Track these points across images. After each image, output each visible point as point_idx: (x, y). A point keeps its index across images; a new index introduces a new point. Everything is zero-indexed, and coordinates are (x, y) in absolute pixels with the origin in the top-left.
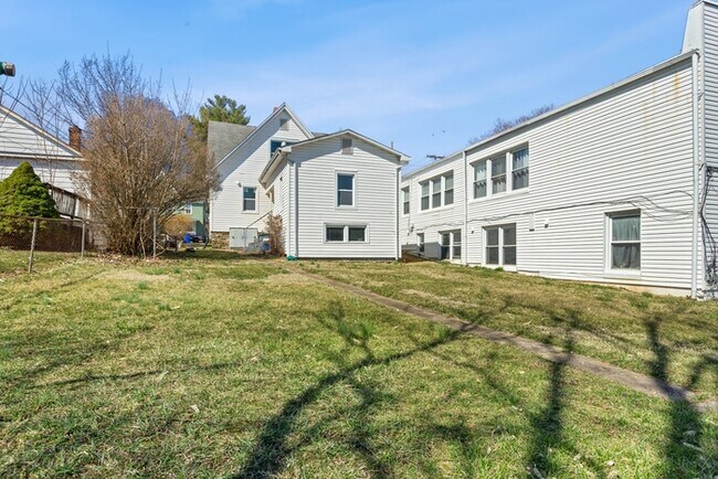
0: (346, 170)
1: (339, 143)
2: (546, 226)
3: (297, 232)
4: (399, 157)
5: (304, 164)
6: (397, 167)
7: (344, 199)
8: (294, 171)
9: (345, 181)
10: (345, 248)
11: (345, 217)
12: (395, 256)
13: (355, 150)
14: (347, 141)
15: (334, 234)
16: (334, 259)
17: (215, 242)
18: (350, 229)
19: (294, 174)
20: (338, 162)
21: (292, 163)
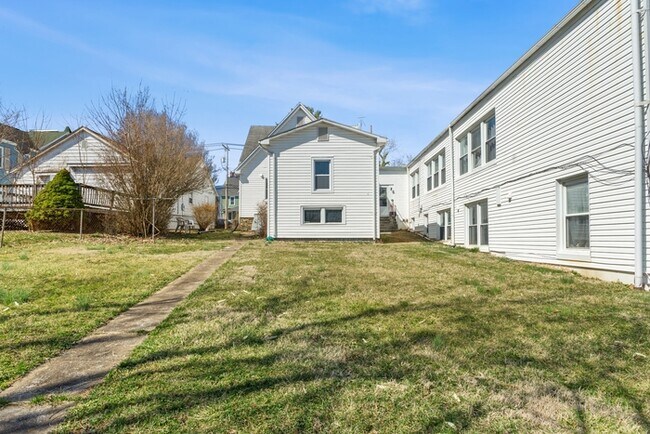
0: (322, 156)
1: (316, 131)
2: (510, 200)
3: (276, 215)
4: (376, 139)
5: (284, 155)
6: (374, 149)
7: (321, 182)
8: (273, 161)
9: (322, 167)
10: (322, 230)
11: (322, 200)
12: (373, 237)
13: (332, 137)
14: (323, 130)
15: (311, 216)
16: (311, 239)
17: (243, 226)
18: (328, 212)
19: (273, 164)
20: (315, 149)
21: (271, 153)
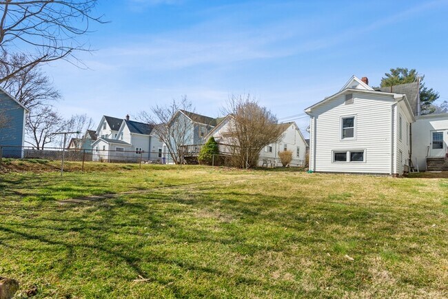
0: (348, 115)
1: (344, 98)
3: (315, 156)
4: (393, 96)
5: (320, 117)
6: (392, 103)
7: (347, 133)
8: (313, 122)
9: (348, 122)
10: (348, 166)
11: (348, 145)
12: (390, 173)
13: (356, 100)
14: (349, 96)
15: (340, 157)
18: (352, 154)
21: (312, 117)
